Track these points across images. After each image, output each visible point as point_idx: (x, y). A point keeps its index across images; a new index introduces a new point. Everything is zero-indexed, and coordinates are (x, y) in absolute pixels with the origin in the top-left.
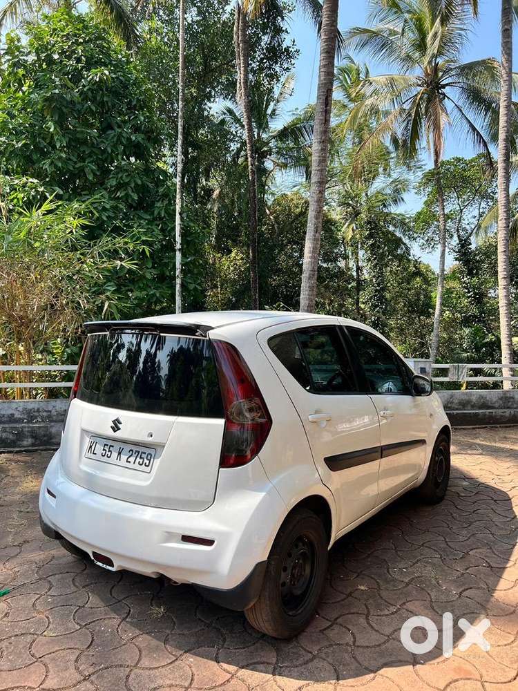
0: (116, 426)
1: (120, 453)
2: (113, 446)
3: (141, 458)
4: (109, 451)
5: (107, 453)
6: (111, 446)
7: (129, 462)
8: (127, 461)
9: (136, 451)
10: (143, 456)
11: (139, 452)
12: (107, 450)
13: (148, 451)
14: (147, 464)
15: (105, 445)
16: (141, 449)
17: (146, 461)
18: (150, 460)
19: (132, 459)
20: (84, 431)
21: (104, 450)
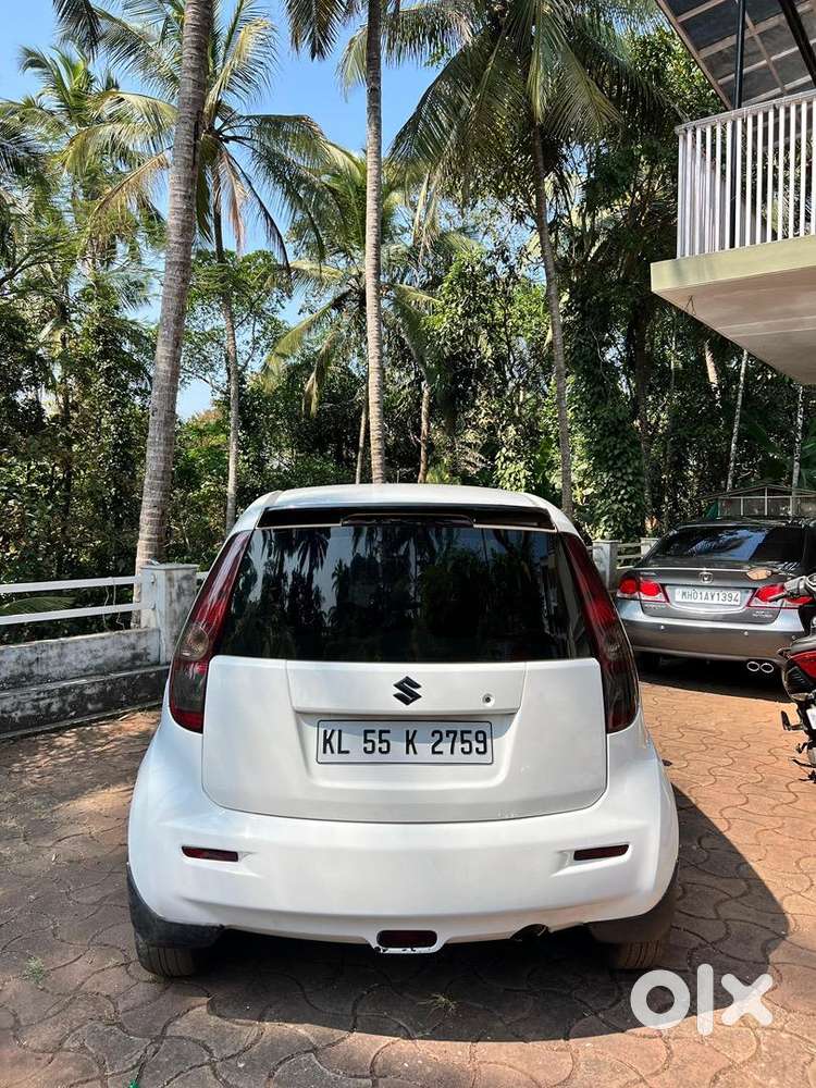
0: (407, 691)
1: (410, 742)
2: (388, 732)
3: (463, 742)
4: (381, 741)
5: (378, 746)
6: (381, 732)
7: (441, 753)
8: (434, 752)
9: (448, 733)
10: (466, 737)
11: (455, 733)
12: (377, 741)
13: (474, 728)
14: (482, 750)
15: (366, 732)
16: (459, 727)
17: (475, 745)
18: (484, 742)
19: (445, 746)
20: (302, 715)
21: (366, 741)
